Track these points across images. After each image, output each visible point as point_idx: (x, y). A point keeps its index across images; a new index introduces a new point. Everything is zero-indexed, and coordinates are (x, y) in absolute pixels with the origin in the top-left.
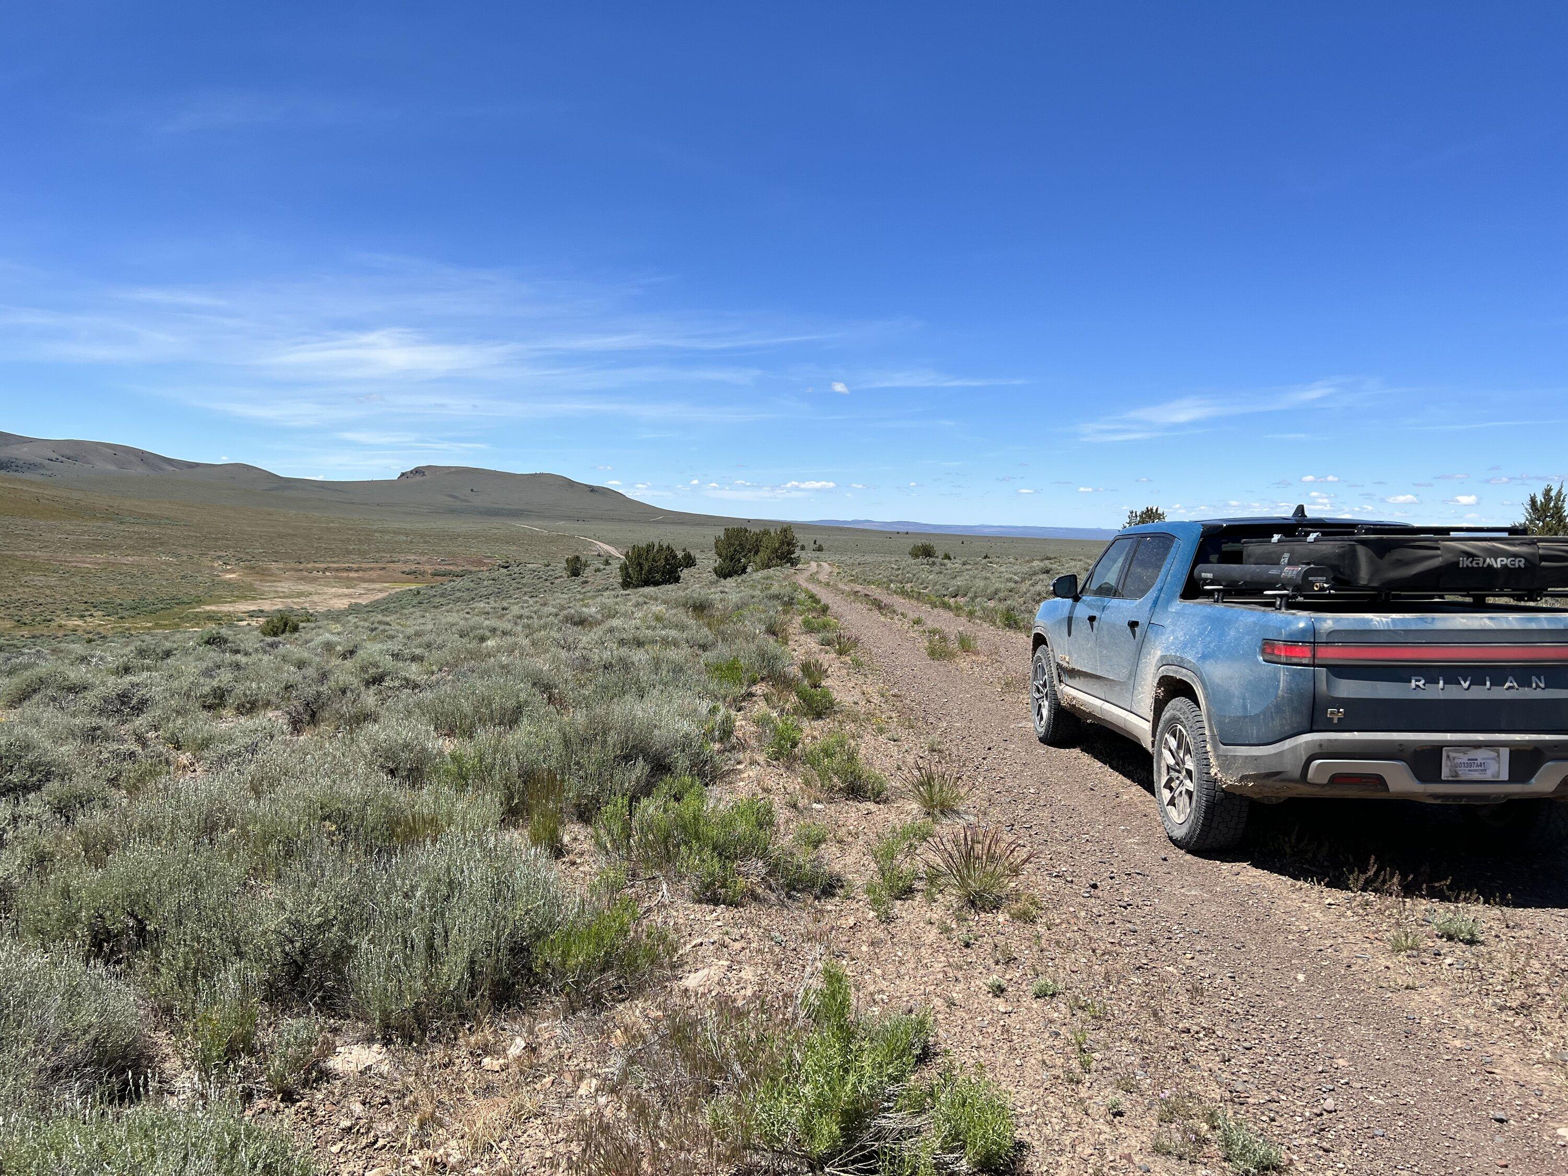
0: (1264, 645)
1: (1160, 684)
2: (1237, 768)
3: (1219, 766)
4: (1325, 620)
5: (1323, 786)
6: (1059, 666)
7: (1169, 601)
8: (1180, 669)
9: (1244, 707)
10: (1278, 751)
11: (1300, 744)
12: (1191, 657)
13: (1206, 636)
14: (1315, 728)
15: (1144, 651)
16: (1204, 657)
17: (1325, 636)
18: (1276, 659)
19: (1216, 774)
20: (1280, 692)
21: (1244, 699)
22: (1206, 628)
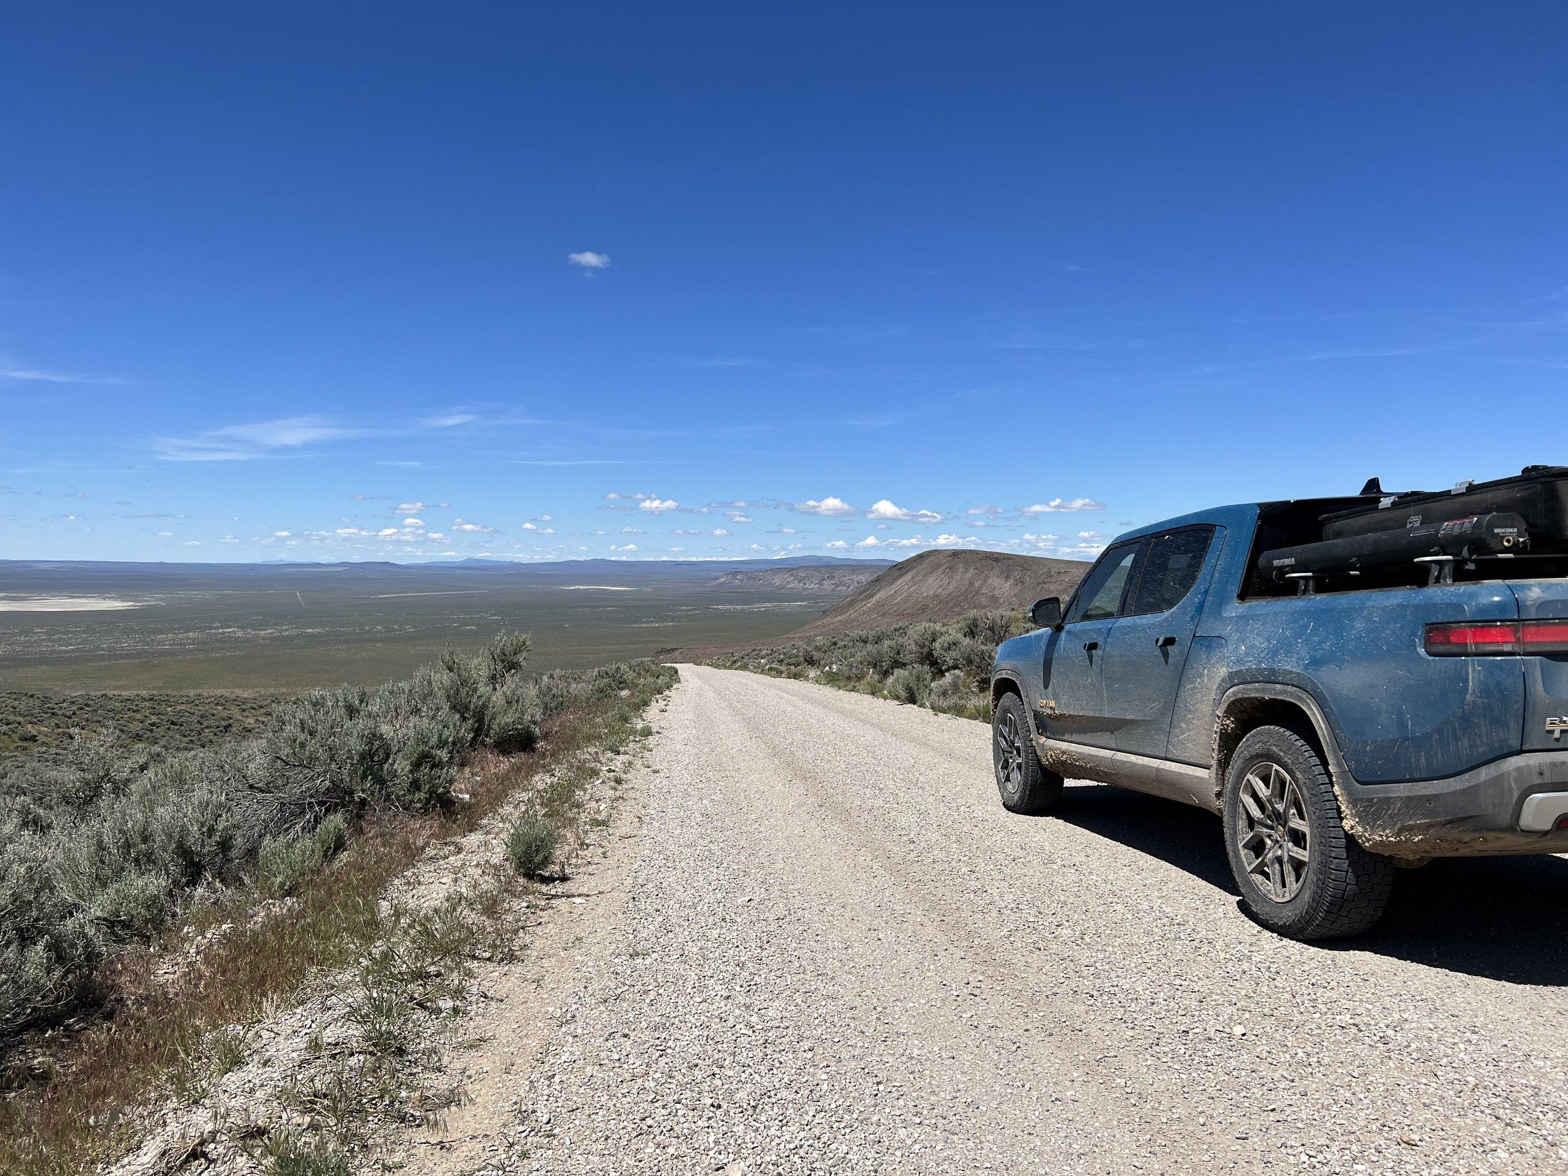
0: (1428, 632)
1: (1228, 712)
2: (1390, 817)
3: (1358, 814)
4: (1529, 587)
5: (1545, 833)
6: (1037, 715)
7: (1221, 604)
8: (1270, 686)
9: (1402, 725)
10: (1467, 785)
11: (1509, 772)
12: (1289, 665)
13: (1311, 635)
14: (1526, 747)
15: (1190, 673)
16: (1316, 663)
17: (1533, 611)
18: (1454, 649)
19: (1352, 828)
20: (1469, 698)
21: (1400, 714)
22: (1306, 627)
